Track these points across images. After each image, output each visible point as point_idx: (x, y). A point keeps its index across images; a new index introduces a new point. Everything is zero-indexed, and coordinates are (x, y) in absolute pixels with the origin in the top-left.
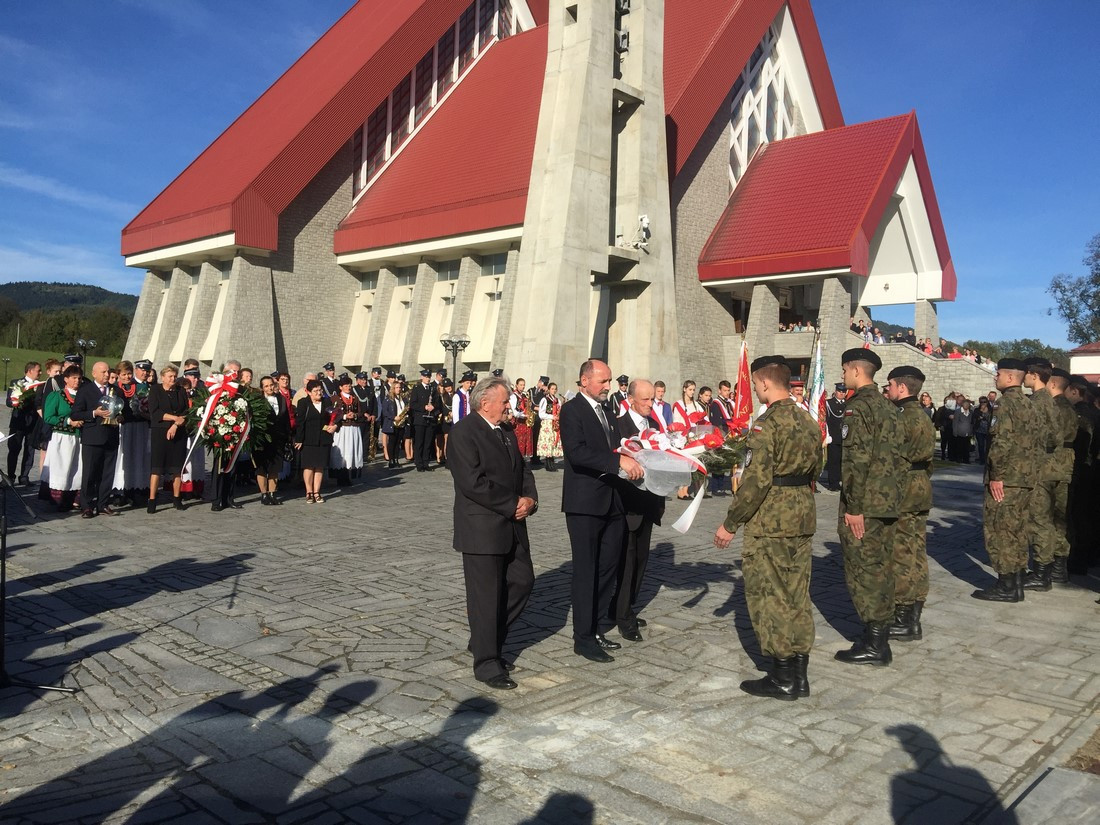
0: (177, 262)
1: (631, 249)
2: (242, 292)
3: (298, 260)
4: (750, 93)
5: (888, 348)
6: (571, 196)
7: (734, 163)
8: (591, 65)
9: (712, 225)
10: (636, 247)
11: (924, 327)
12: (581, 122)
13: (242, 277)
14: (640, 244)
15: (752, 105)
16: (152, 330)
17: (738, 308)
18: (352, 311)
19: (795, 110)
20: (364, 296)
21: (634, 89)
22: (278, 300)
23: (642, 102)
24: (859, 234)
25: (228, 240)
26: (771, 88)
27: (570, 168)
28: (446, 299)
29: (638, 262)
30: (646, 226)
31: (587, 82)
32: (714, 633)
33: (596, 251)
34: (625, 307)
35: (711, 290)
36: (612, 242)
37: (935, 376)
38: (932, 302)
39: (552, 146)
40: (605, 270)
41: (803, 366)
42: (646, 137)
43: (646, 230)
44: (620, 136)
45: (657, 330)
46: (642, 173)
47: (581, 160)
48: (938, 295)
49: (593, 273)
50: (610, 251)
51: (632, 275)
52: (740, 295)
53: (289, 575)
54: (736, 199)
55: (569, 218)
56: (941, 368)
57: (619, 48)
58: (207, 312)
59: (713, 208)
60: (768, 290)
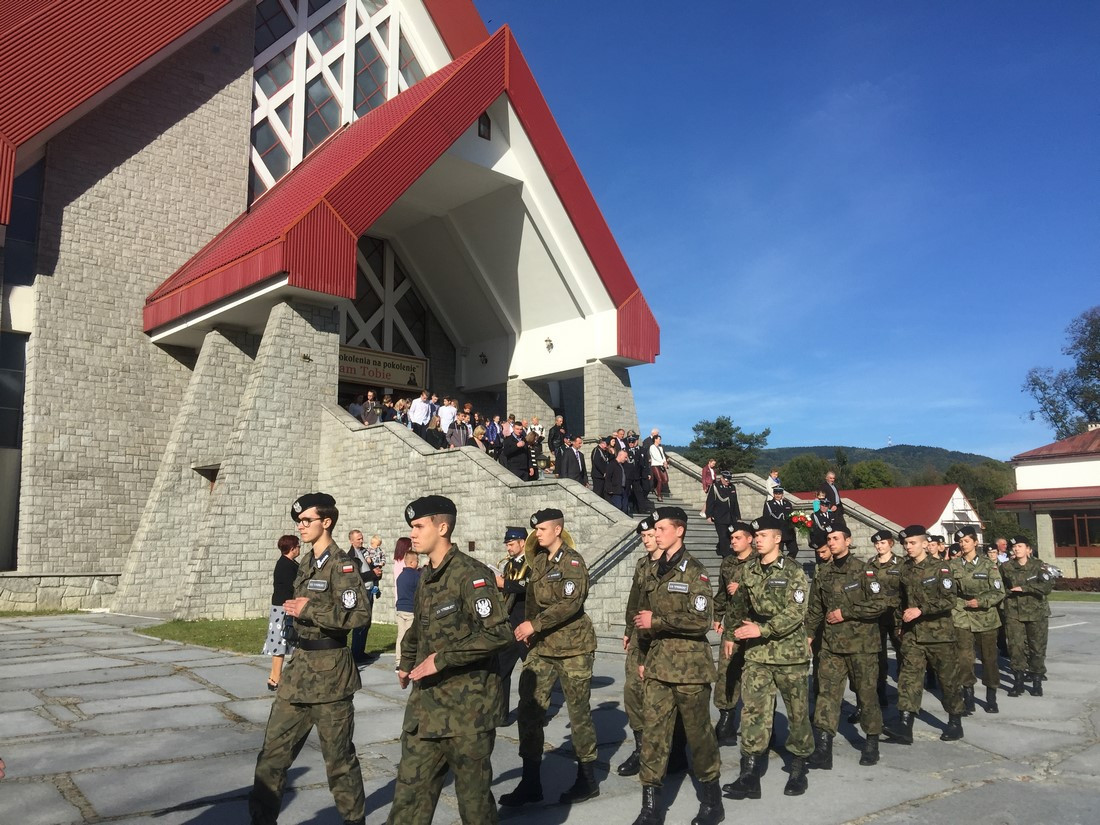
4: (308, 43)
7: (269, 149)
11: (596, 408)
26: (367, 46)
38: (611, 364)
59: (199, 214)
60: (222, 339)
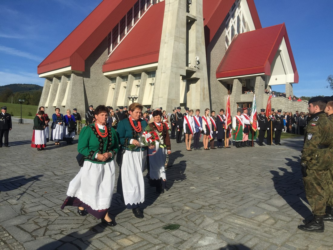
0: (54, 76)
1: (193, 67)
2: (74, 85)
3: (92, 75)
4: (232, 19)
5: (277, 98)
6: (173, 51)
7: (227, 41)
8: (179, 8)
9: (220, 61)
10: (195, 67)
11: (288, 92)
12: (176, 27)
13: (74, 80)
14: (196, 66)
15: (233, 22)
16: (47, 97)
17: (229, 86)
18: (108, 90)
19: (246, 24)
20: (112, 85)
21: (193, 16)
22: (85, 87)
23: (196, 20)
24: (267, 62)
25: (69, 68)
26: (238, 17)
27: (173, 41)
28: (137, 86)
29: (196, 72)
30: (198, 60)
31: (178, 14)
32: (210, 211)
33: (182, 68)
34: (192, 86)
35: (220, 81)
36: (187, 65)
37: (292, 107)
38: (291, 84)
39: (167, 35)
40: (185, 75)
41: (250, 105)
42: (197, 32)
43: (198, 61)
44: (189, 31)
45: (202, 93)
46: (196, 43)
47: (176, 39)
48: (293, 81)
49: (181, 75)
50: (186, 68)
51: (194, 76)
52: (229, 83)
53: (48, 184)
54: (227, 52)
55: (173, 58)
56: (294, 104)
57: (188, 3)
58: (64, 91)
59: (220, 55)
60: (238, 81)
